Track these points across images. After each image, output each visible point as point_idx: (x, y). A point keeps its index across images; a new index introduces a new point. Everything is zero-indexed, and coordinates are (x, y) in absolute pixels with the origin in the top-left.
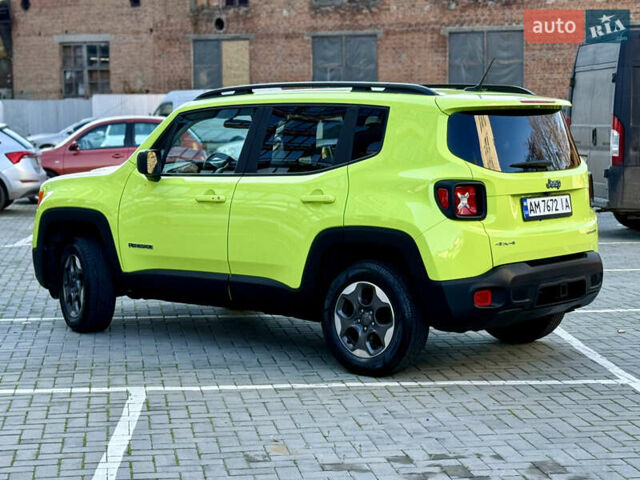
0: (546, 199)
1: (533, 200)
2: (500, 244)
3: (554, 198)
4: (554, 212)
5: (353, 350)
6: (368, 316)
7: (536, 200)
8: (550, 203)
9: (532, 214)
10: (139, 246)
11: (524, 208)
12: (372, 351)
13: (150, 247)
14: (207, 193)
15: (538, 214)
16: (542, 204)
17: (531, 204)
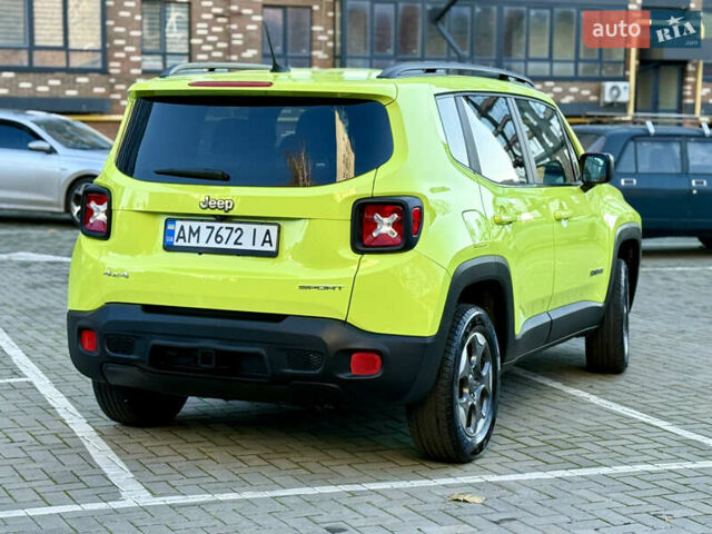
3: (235, 226)
8: (225, 234)
9: (181, 243)
11: (168, 233)
15: (193, 243)
16: (205, 233)
17: (182, 228)
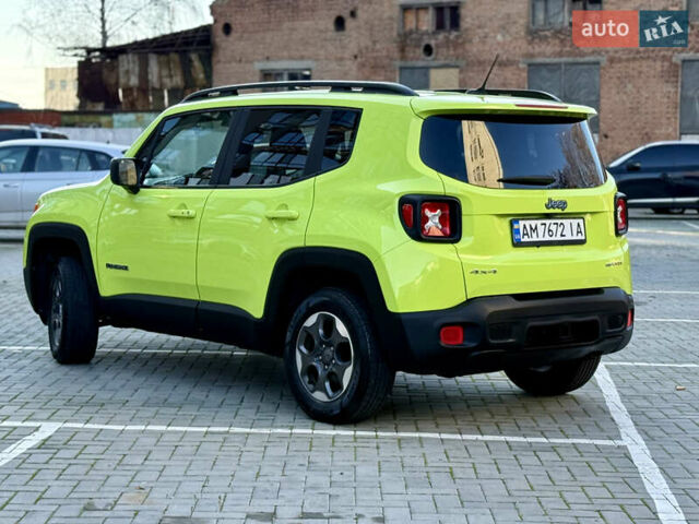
0: (548, 222)
1: (527, 223)
2: (477, 272)
3: (559, 221)
4: (559, 238)
5: (312, 392)
6: (330, 351)
7: (533, 223)
8: (553, 228)
9: (526, 239)
10: (116, 267)
11: (514, 232)
12: (330, 393)
13: (126, 268)
14: (179, 208)
15: (535, 239)
16: (541, 229)
17: (525, 227)
